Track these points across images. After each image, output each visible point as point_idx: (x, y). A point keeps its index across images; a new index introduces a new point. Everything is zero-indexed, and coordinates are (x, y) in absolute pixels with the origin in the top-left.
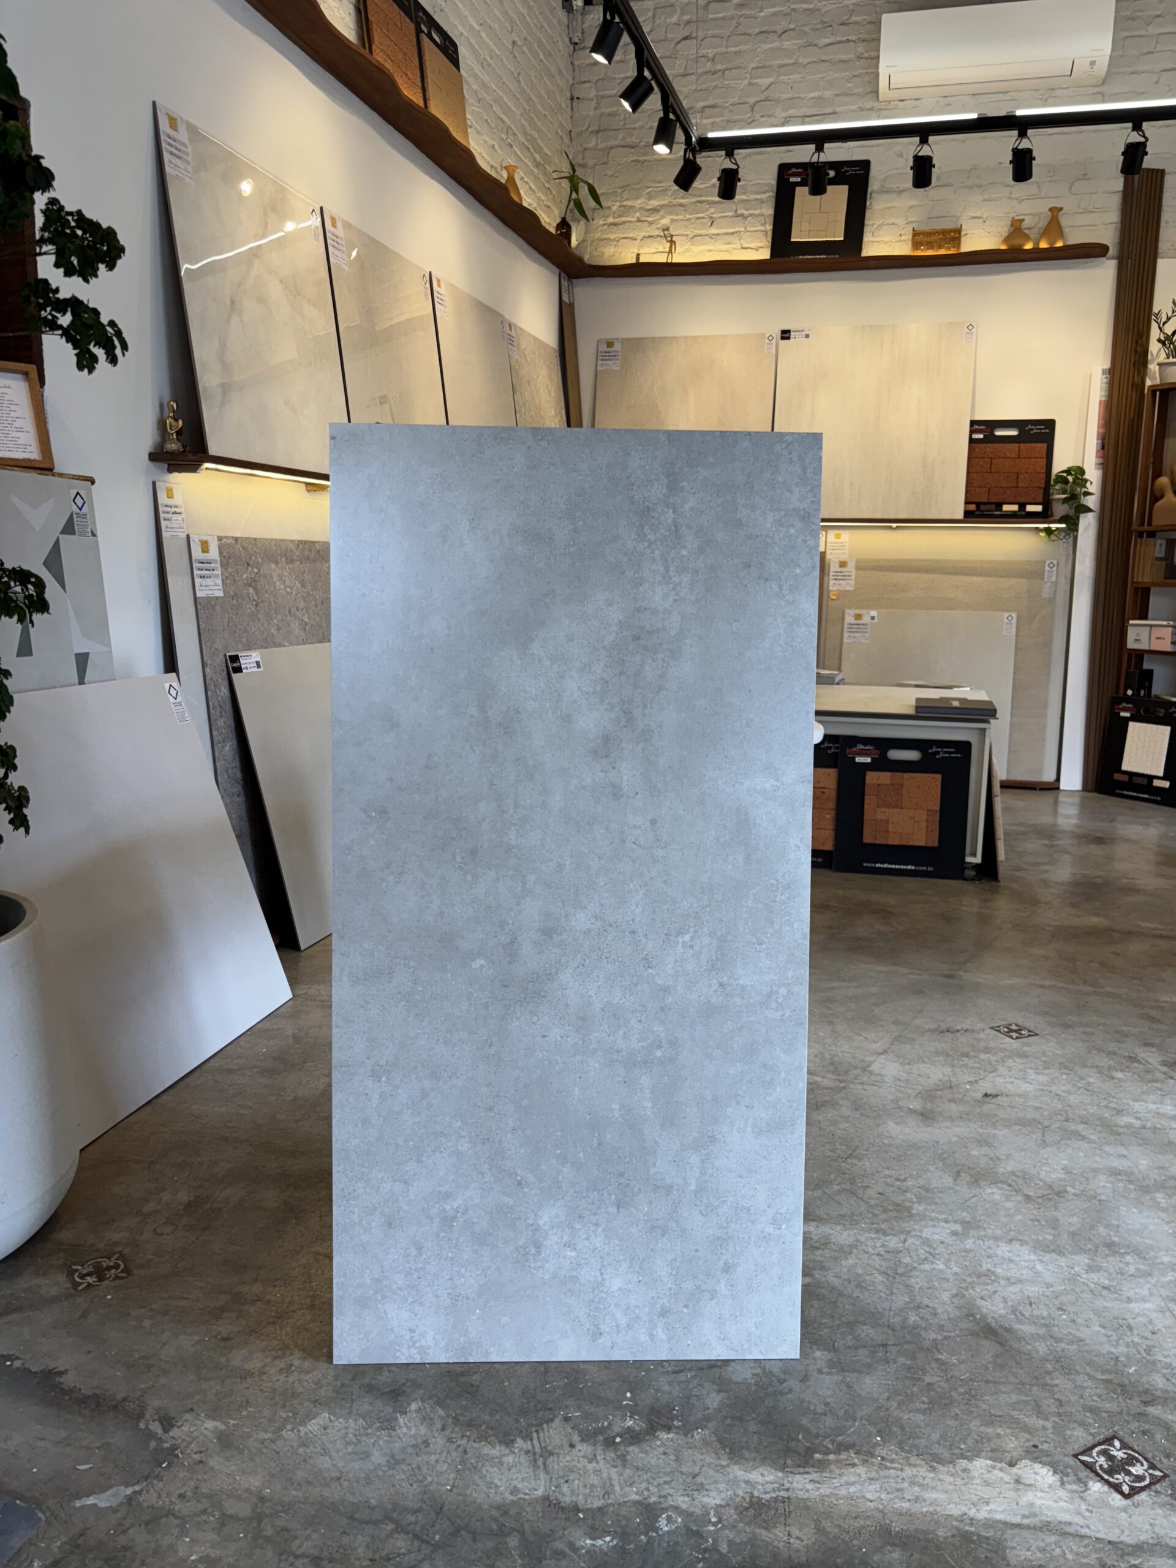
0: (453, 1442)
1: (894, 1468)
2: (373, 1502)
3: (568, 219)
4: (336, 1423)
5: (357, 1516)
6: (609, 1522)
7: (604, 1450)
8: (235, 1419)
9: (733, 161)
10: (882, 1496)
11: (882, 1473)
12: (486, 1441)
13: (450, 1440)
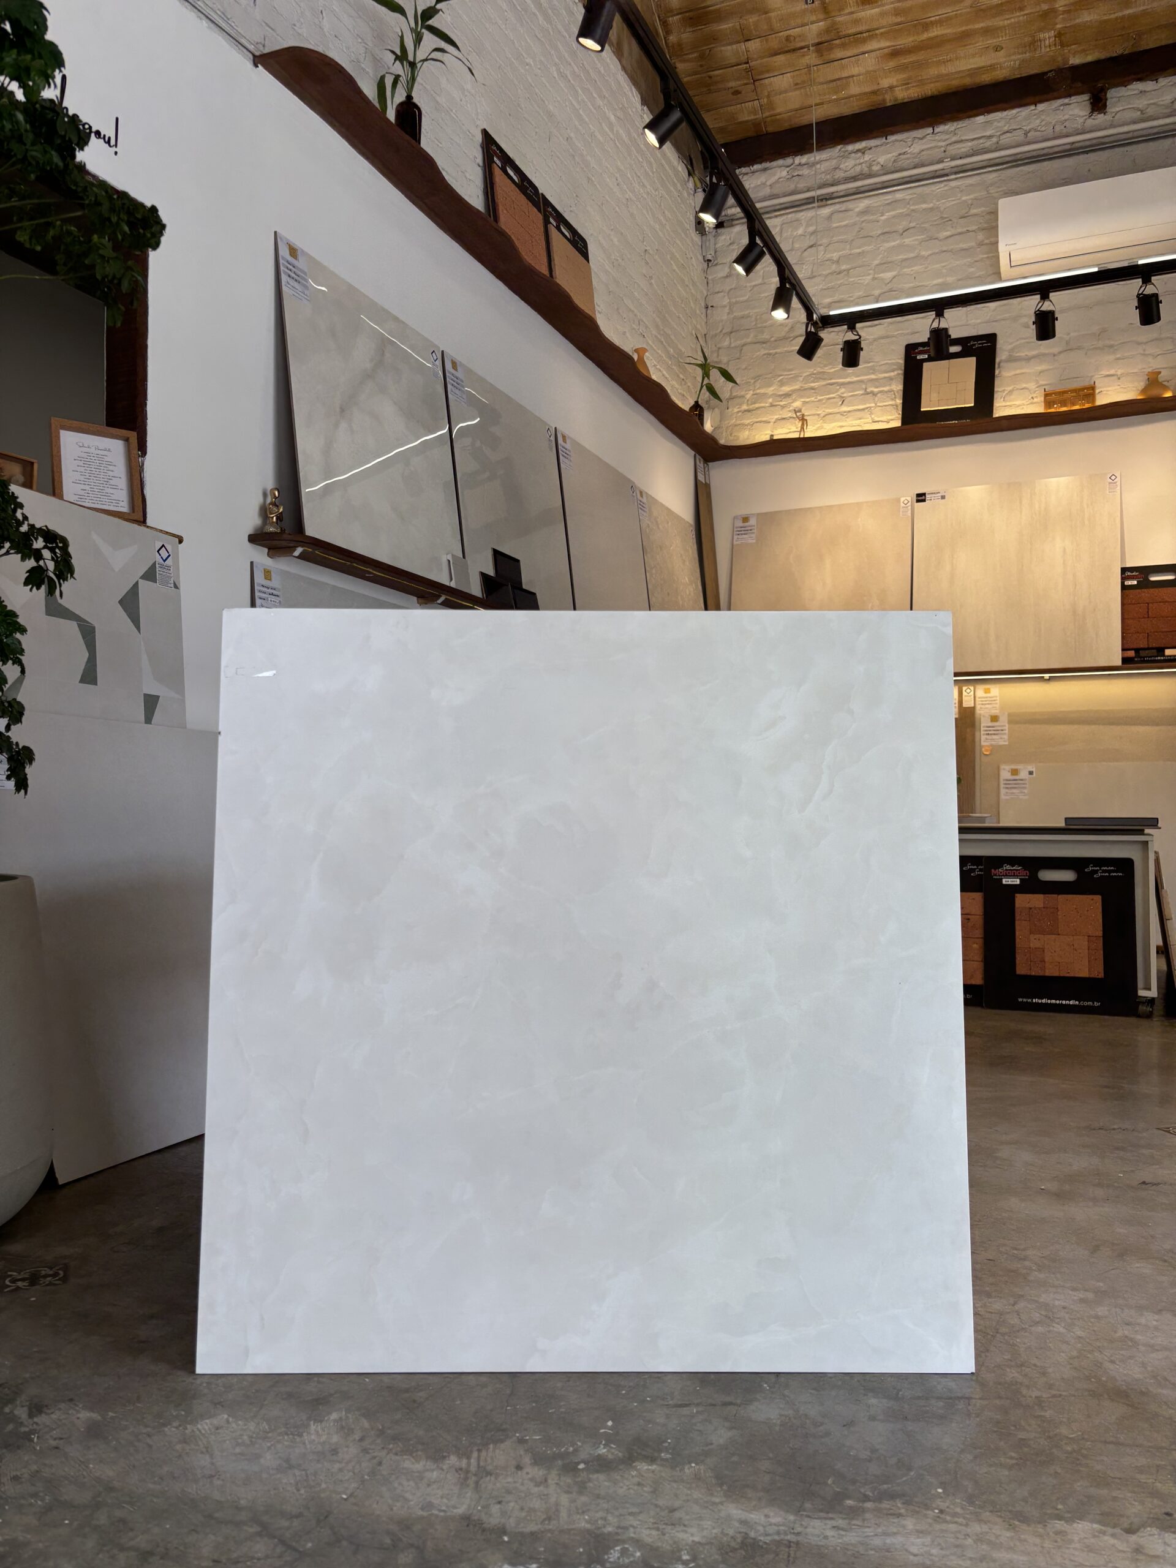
0: (368, 1453)
1: (956, 1523)
2: (243, 1502)
3: (700, 403)
4: (234, 1425)
5: (217, 1515)
6: (542, 1549)
7: (559, 1475)
8: (116, 1412)
9: (855, 333)
10: (934, 1551)
11: (937, 1527)
12: (411, 1455)
13: (365, 1451)
